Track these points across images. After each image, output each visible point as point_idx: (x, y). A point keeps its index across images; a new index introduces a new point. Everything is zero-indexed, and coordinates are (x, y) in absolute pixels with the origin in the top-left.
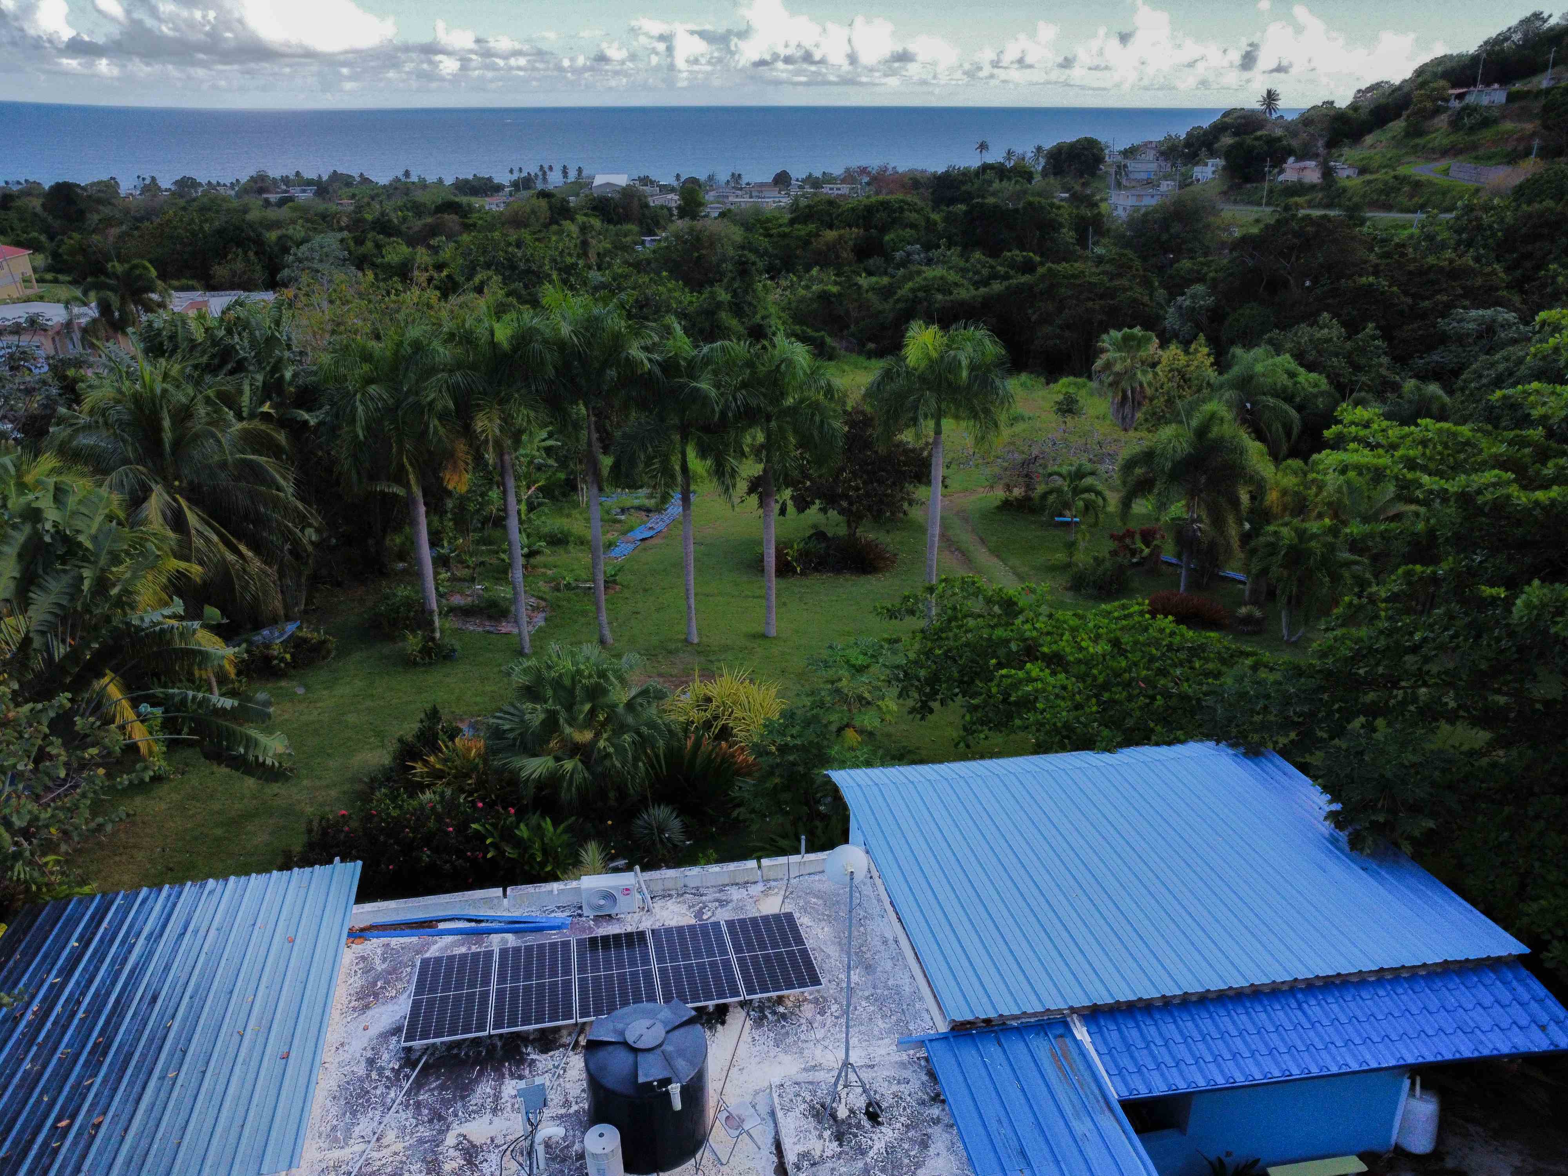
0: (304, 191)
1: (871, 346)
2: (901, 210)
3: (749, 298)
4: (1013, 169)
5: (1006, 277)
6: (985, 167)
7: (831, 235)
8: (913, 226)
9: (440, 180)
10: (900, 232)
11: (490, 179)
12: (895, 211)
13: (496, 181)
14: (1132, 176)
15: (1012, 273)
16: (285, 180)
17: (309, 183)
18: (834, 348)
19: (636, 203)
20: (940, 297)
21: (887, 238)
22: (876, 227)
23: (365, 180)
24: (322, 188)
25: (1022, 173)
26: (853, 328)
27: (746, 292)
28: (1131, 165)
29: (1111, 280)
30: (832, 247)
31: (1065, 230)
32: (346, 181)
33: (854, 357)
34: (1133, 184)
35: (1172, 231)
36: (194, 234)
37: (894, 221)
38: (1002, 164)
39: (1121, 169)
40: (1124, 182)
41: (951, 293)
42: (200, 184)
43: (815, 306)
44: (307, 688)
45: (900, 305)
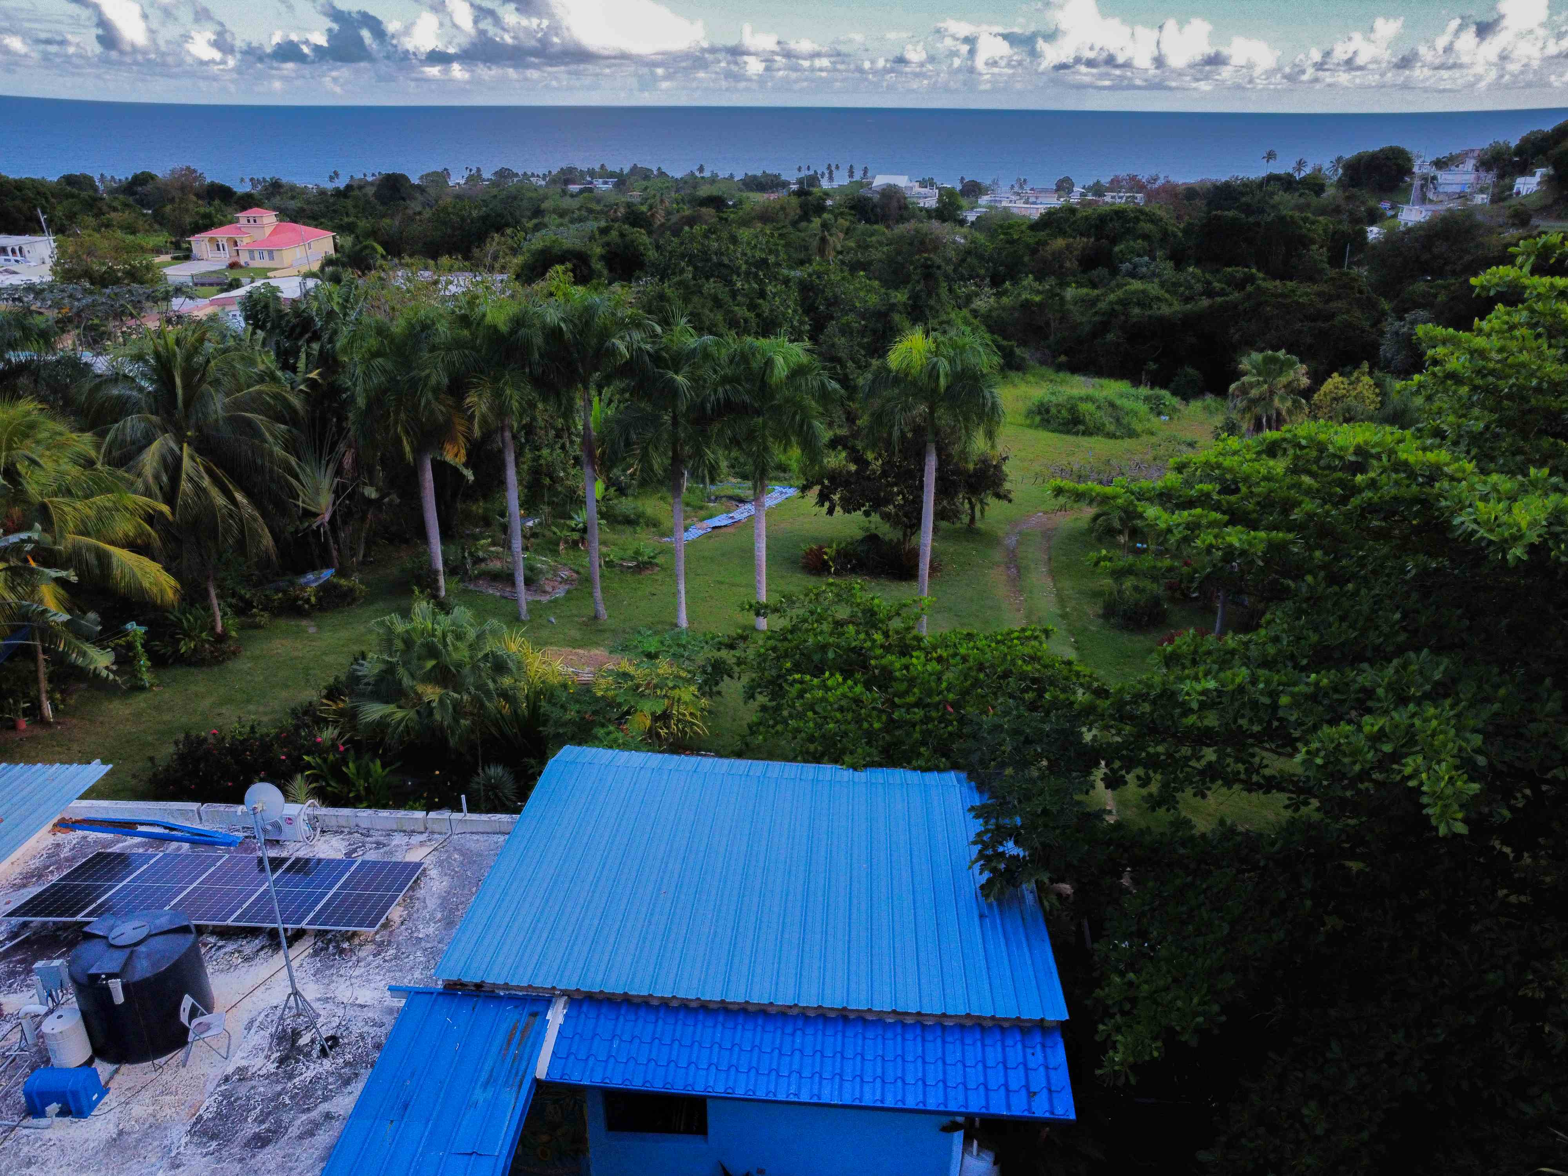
0: (606, 183)
1: (1063, 358)
2: (1137, 220)
3: (932, 302)
4: (1304, 182)
5: (1222, 293)
6: (1272, 178)
7: (1060, 243)
8: (1146, 237)
9: (732, 176)
10: (1132, 243)
11: (777, 177)
12: (1129, 221)
13: (783, 178)
14: (1441, 189)
15: (1228, 290)
16: (592, 173)
17: (612, 175)
18: (1023, 359)
19: (895, 204)
20: (1137, 311)
21: (1117, 249)
22: (1107, 237)
23: (662, 174)
24: (621, 181)
25: (1315, 185)
26: (1052, 338)
27: (929, 295)
28: (1443, 177)
29: (1327, 302)
30: (1058, 256)
31: (1315, 247)
32: (646, 174)
33: (1044, 370)
34: (1441, 198)
35: (1436, 251)
36: (463, 219)
37: (1128, 231)
38: (1290, 175)
39: (1429, 181)
40: (1431, 195)
41: (1151, 308)
42: (517, 175)
43: (1016, 315)
44: (319, 627)
45: (1097, 318)
